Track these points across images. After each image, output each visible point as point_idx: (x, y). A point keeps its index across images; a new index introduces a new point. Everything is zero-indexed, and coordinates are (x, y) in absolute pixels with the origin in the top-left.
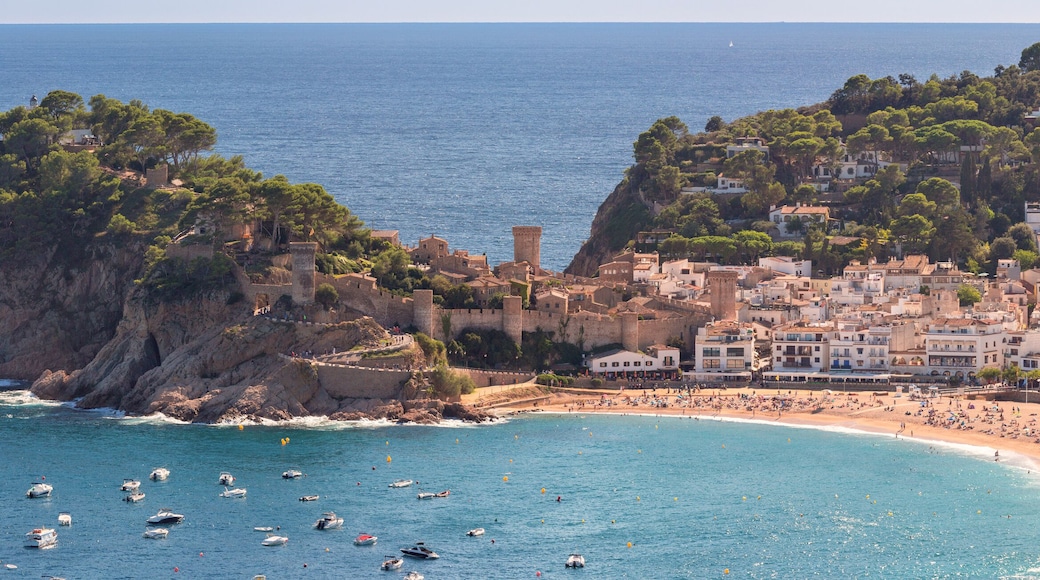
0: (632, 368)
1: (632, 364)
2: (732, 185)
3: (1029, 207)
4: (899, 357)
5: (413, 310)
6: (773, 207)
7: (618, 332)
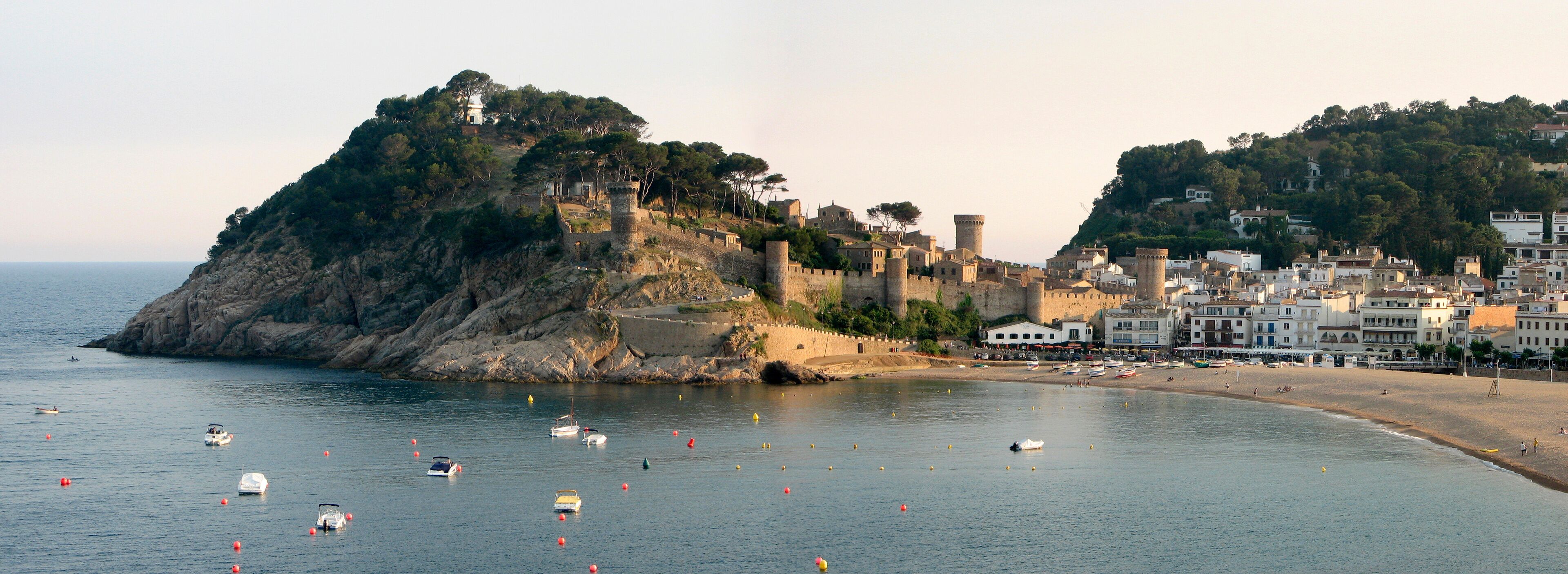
0: (1032, 341)
1: (1032, 336)
2: (1198, 196)
3: (1494, 216)
4: (1330, 332)
5: (765, 265)
6: (1233, 212)
7: (1021, 303)
